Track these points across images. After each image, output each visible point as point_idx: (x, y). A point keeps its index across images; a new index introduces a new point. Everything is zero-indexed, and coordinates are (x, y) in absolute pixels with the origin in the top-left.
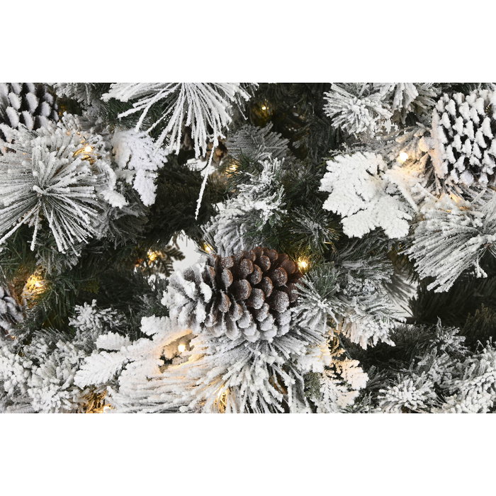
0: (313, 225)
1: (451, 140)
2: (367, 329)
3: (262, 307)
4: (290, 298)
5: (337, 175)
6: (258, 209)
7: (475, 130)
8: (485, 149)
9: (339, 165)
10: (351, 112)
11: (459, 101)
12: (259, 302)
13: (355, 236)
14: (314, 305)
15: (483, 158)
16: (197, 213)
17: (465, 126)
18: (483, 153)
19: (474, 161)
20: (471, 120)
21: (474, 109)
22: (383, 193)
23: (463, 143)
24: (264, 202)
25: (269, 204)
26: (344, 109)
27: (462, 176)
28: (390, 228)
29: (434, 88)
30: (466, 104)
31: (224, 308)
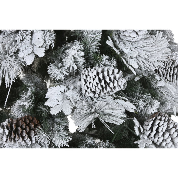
0: (43, 109)
1: (86, 83)
2: (59, 142)
3: (26, 136)
4: (35, 132)
5: (51, 93)
6: (24, 104)
7: (93, 80)
8: (96, 86)
9: (52, 90)
10: (55, 73)
11: (89, 70)
12: (24, 134)
13: (54, 114)
14: (42, 135)
15: (96, 89)
16: (5, 106)
17: (90, 79)
18: (96, 87)
19: (93, 90)
20: (92, 77)
21: (93, 73)
22: (66, 99)
23: (90, 84)
24: (26, 102)
25: (28, 103)
26: (53, 72)
27: (90, 94)
28: (66, 111)
29: (83, 65)
30: (91, 72)
31: (13, 136)
